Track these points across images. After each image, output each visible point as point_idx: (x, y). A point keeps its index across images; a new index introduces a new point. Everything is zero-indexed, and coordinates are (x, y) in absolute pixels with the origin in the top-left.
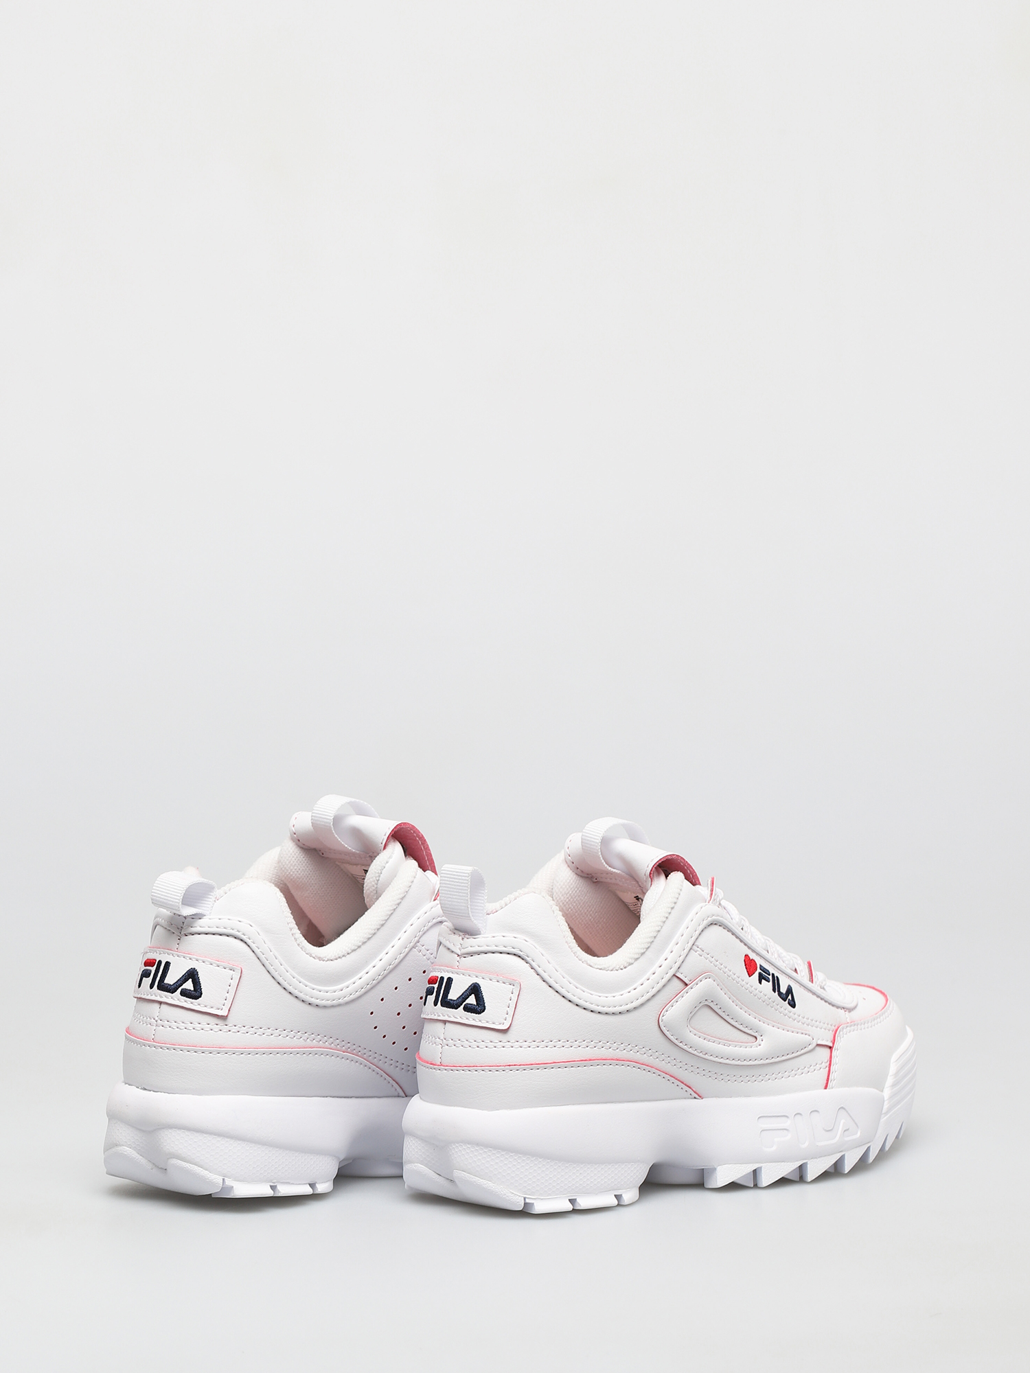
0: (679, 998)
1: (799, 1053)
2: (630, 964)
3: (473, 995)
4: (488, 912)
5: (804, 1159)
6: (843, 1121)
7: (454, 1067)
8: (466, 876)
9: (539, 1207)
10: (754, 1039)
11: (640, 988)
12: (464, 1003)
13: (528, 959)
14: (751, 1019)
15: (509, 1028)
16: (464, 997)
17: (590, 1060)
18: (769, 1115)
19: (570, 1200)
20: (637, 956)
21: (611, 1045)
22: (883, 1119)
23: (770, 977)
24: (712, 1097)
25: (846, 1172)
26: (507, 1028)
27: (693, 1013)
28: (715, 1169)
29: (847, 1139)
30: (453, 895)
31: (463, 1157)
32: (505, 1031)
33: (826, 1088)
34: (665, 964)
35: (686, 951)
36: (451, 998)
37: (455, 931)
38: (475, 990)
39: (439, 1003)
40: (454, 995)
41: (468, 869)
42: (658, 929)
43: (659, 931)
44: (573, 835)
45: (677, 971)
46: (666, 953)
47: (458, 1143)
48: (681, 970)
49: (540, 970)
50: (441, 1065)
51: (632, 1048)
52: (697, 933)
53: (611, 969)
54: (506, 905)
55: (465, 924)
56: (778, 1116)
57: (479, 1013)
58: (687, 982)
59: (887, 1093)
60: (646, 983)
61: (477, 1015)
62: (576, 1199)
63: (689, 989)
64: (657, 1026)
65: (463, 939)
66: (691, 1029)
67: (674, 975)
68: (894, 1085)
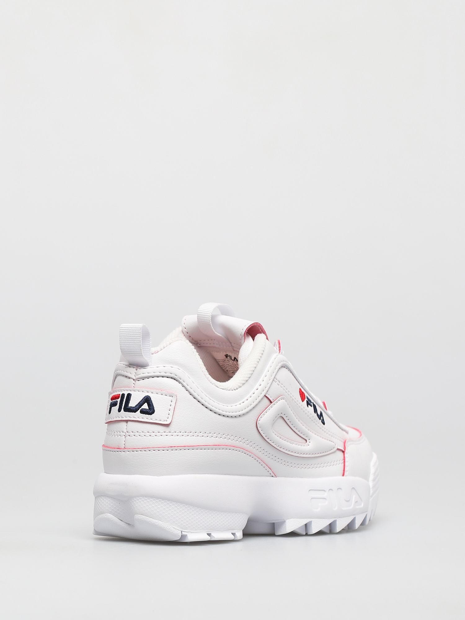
0: (267, 410)
1: (328, 453)
2: (240, 387)
3: (146, 403)
4: (152, 353)
5: (335, 518)
6: (354, 497)
7: (134, 449)
8: (138, 330)
9: (191, 537)
10: (305, 441)
11: (246, 402)
12: (141, 408)
13: (181, 380)
14: (304, 428)
15: (170, 423)
16: (140, 404)
17: (219, 445)
18: (315, 489)
19: (207, 534)
20: (243, 382)
21: (230, 437)
22: (371, 499)
23: (312, 404)
24: (282, 477)
25: (356, 528)
26: (169, 423)
27: (275, 421)
28: (285, 521)
29: (357, 507)
30: (129, 343)
31: (140, 505)
32: (167, 425)
33: (343, 475)
34: (260, 388)
35: (271, 381)
36: (131, 406)
37: (130, 366)
38: (147, 400)
39: (122, 410)
40: (133, 403)
41: (140, 325)
42: (255, 366)
43: (255, 367)
44: (186, 316)
45: (266, 393)
46: (260, 381)
47: (138, 497)
48: (268, 393)
49: (188, 387)
50: (125, 449)
51: (241, 440)
52: (276, 370)
53: (229, 389)
54: (164, 348)
55: (138, 360)
56: (320, 490)
57: (151, 414)
58: (272, 401)
59: (371, 484)
60: (250, 399)
61: (150, 415)
62: (211, 534)
63: (272, 405)
64: (255, 427)
65: (136, 369)
66: (274, 431)
67: (265, 396)
68: (374, 480)
